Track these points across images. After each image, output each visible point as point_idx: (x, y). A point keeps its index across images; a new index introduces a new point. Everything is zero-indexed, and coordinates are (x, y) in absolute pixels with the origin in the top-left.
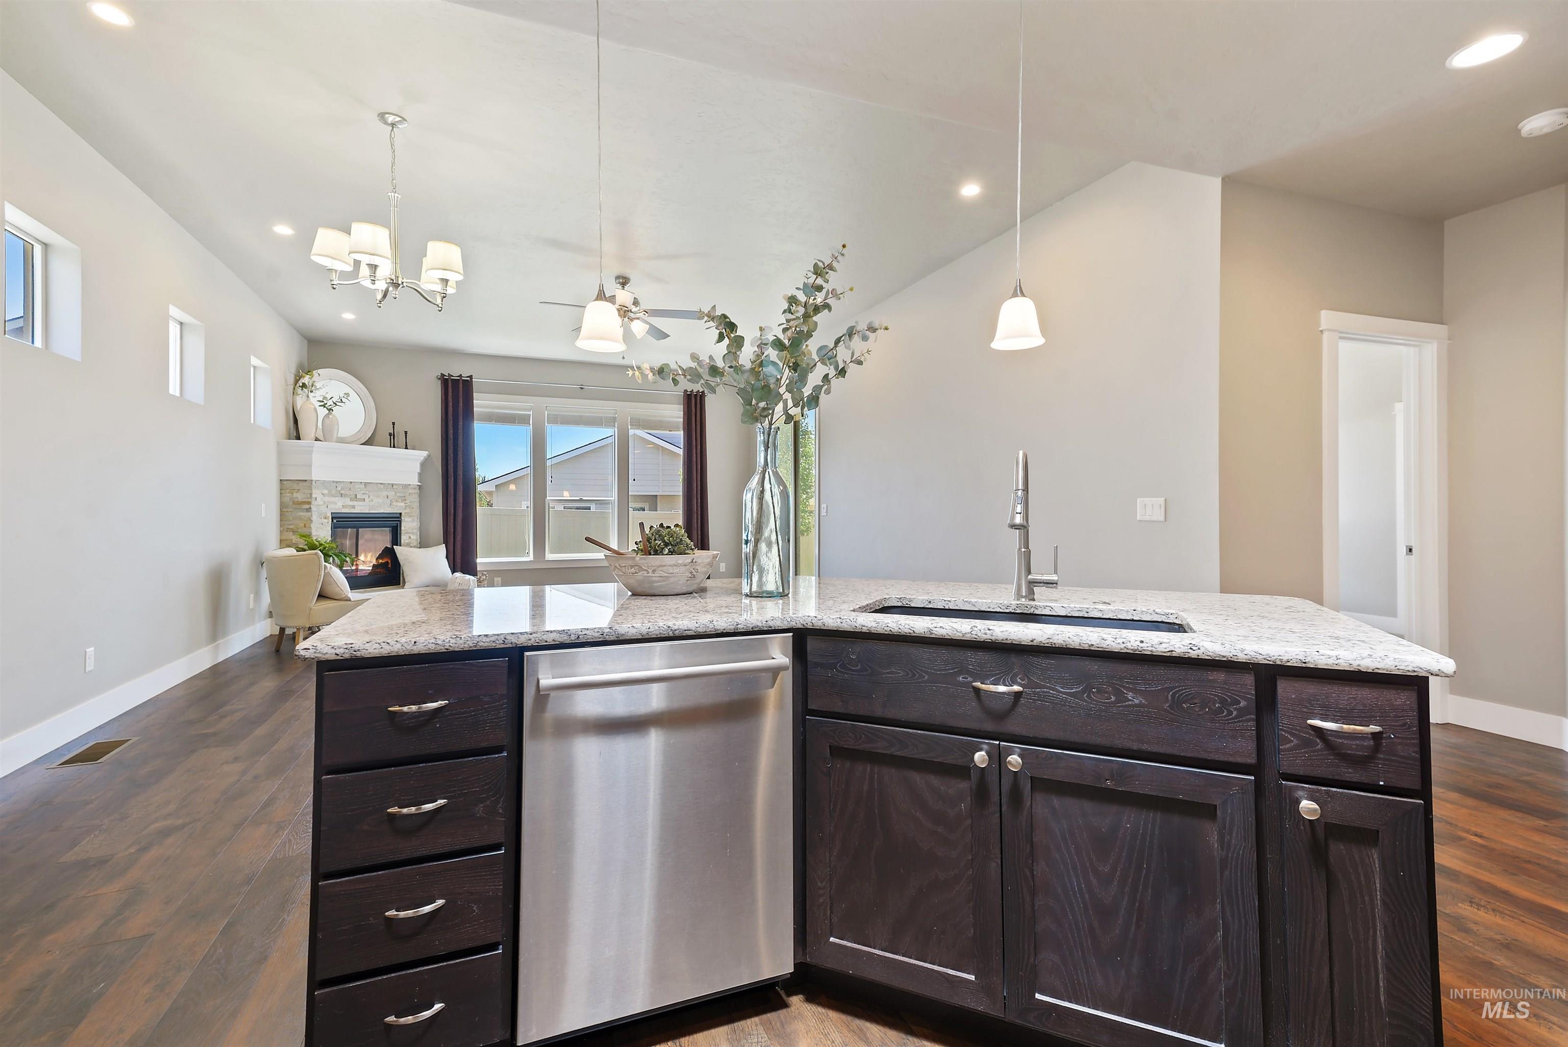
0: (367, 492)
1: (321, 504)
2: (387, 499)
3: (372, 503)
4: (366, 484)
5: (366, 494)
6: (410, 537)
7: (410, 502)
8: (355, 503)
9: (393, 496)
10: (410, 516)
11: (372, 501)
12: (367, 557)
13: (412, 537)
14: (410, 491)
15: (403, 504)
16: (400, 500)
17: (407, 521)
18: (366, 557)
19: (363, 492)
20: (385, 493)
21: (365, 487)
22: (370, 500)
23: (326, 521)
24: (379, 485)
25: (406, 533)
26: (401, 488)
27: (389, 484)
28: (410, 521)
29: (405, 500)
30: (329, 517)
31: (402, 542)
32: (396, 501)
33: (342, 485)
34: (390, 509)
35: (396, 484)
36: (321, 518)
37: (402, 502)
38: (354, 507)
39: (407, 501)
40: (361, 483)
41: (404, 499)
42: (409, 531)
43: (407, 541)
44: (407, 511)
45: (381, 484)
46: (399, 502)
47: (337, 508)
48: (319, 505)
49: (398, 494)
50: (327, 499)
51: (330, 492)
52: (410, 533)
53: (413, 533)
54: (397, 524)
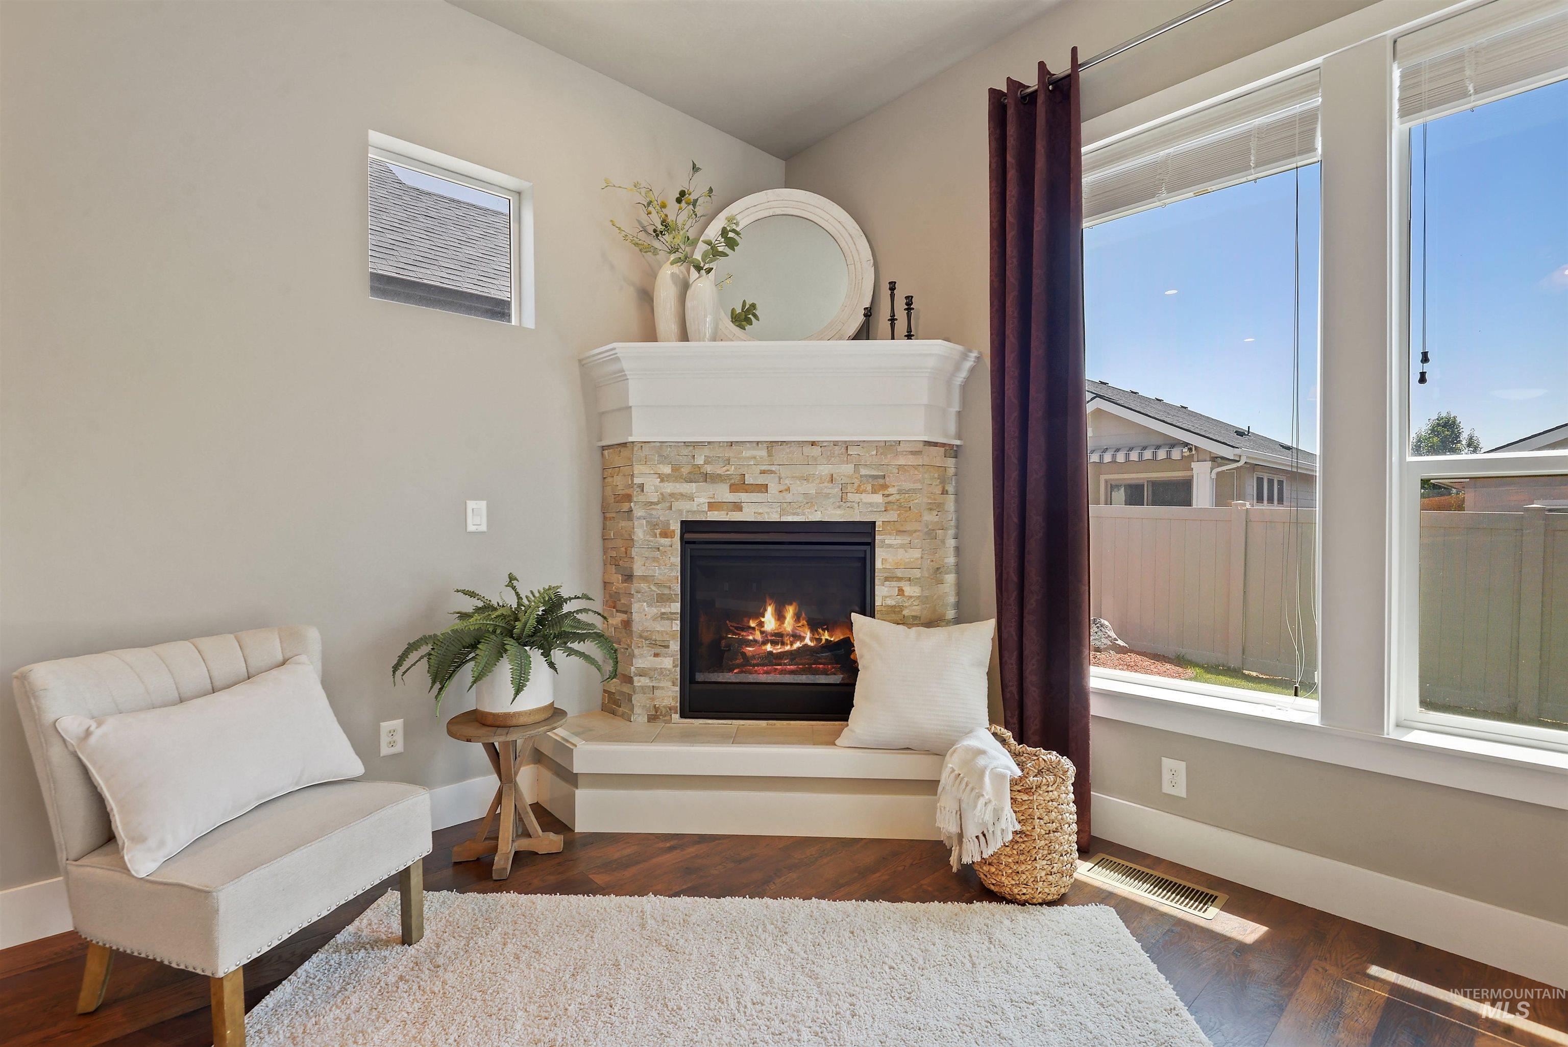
0: (773, 468)
1: (656, 500)
2: (830, 485)
3: (788, 497)
4: (771, 445)
5: (772, 472)
6: (901, 591)
7: (900, 492)
8: (743, 497)
9: (850, 477)
10: (900, 532)
11: (788, 490)
12: (785, 618)
13: (909, 590)
14: (902, 461)
15: (878, 498)
16: (869, 487)
17: (890, 546)
18: (780, 617)
19: (764, 468)
20: (824, 470)
21: (770, 455)
22: (782, 488)
23: (666, 541)
24: (808, 450)
25: (887, 579)
26: (874, 453)
27: (836, 443)
28: (902, 546)
29: (885, 487)
30: (674, 531)
31: (878, 602)
32: (858, 491)
33: (706, 451)
34: (839, 512)
35: (857, 444)
36: (656, 535)
37: (874, 492)
38: (738, 507)
39: (891, 490)
40: (758, 443)
41: (879, 484)
42: (900, 575)
43: (890, 602)
44: (892, 516)
45: (813, 444)
46: (865, 491)
47: (695, 509)
48: (652, 503)
49: (864, 471)
50: (669, 488)
51: (676, 468)
52: (900, 579)
53: (909, 579)
54: (865, 551)
